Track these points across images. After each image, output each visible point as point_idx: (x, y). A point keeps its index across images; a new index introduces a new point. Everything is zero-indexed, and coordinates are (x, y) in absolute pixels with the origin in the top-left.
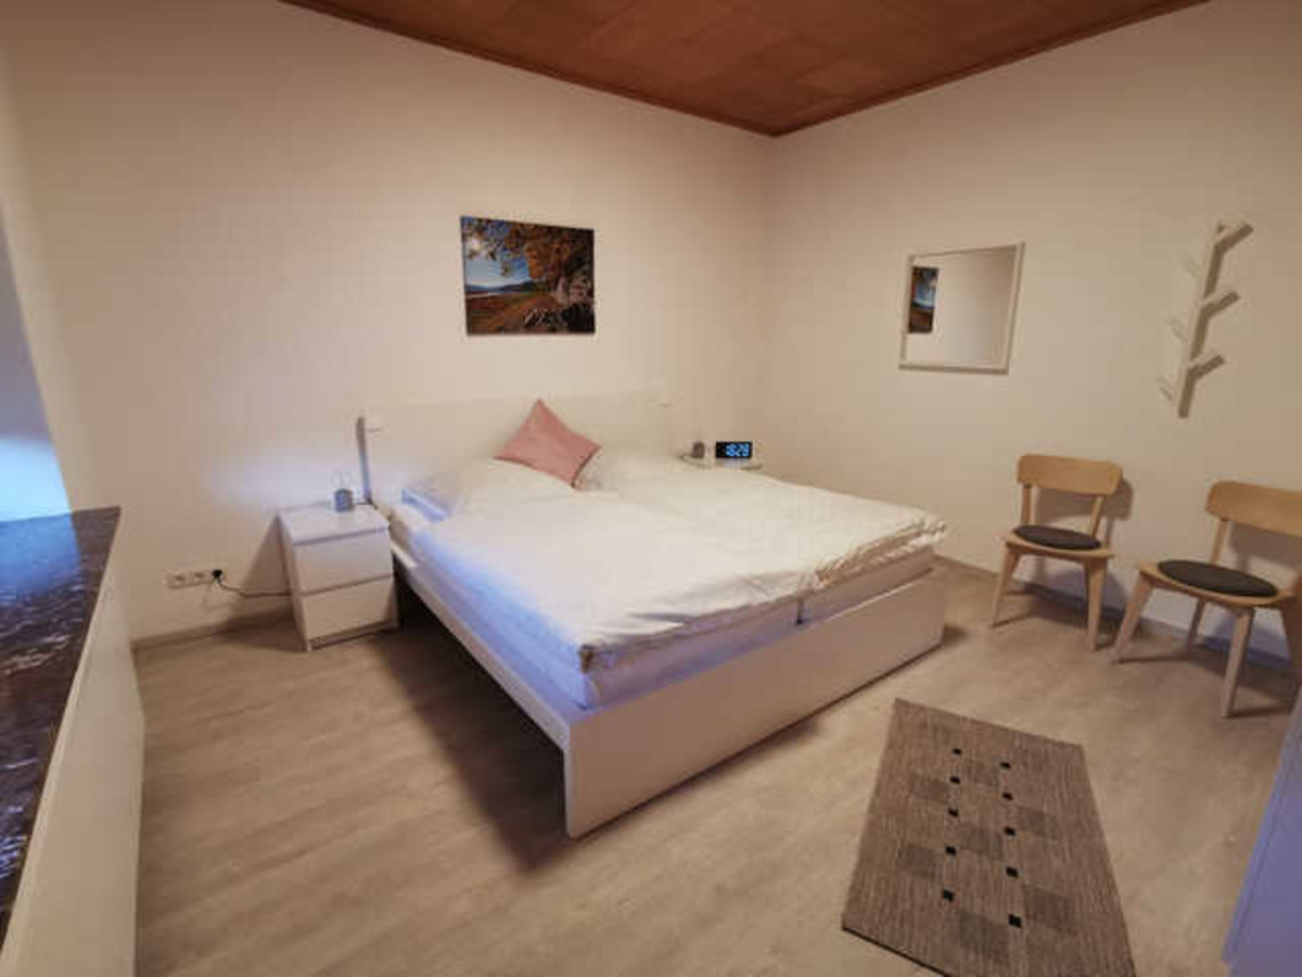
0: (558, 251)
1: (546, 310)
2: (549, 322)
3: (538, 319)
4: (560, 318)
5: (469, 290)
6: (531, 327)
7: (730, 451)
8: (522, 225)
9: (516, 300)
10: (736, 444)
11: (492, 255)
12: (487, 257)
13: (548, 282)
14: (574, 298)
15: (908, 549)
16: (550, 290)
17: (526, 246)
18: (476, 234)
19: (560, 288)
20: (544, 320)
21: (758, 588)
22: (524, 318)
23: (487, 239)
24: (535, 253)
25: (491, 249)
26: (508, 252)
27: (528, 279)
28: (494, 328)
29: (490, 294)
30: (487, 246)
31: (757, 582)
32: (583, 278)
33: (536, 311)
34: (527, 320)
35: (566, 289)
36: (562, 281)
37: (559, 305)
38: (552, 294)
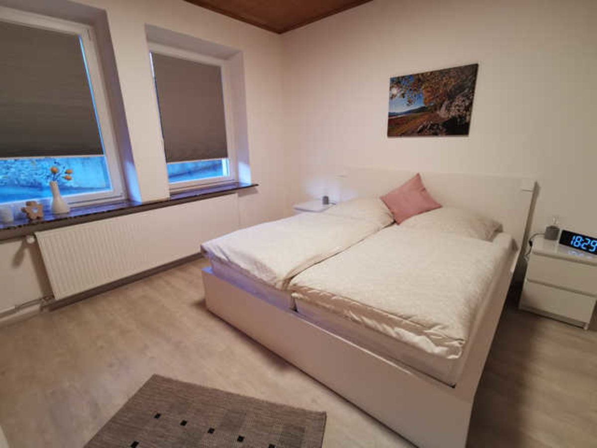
0: (445, 85)
1: (431, 122)
2: (433, 129)
3: (426, 128)
4: (441, 127)
5: (390, 115)
6: (421, 133)
7: (575, 241)
8: (422, 74)
9: (414, 118)
10: (584, 237)
11: (403, 95)
12: (400, 97)
13: (435, 106)
14: (454, 113)
15: (392, 331)
16: (436, 110)
17: (423, 87)
18: (396, 86)
19: (444, 108)
20: (430, 128)
21: (258, 268)
22: (418, 127)
23: (401, 87)
24: (429, 89)
25: (402, 92)
26: (411, 92)
27: (423, 105)
28: (400, 134)
29: (399, 116)
30: (401, 91)
31: (259, 265)
32: (462, 99)
33: (425, 123)
34: (418, 130)
35: (448, 109)
36: (446, 103)
37: (441, 119)
38: (438, 112)
